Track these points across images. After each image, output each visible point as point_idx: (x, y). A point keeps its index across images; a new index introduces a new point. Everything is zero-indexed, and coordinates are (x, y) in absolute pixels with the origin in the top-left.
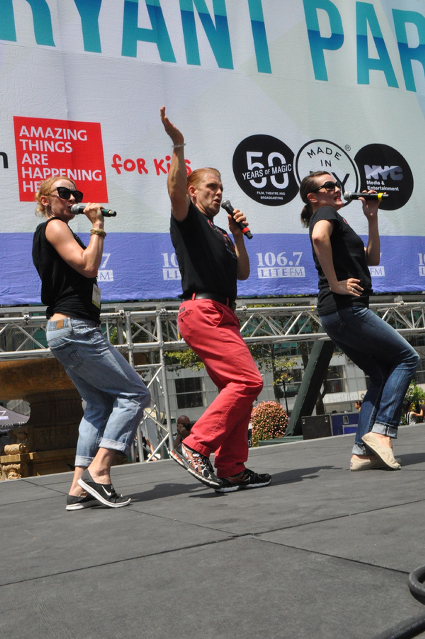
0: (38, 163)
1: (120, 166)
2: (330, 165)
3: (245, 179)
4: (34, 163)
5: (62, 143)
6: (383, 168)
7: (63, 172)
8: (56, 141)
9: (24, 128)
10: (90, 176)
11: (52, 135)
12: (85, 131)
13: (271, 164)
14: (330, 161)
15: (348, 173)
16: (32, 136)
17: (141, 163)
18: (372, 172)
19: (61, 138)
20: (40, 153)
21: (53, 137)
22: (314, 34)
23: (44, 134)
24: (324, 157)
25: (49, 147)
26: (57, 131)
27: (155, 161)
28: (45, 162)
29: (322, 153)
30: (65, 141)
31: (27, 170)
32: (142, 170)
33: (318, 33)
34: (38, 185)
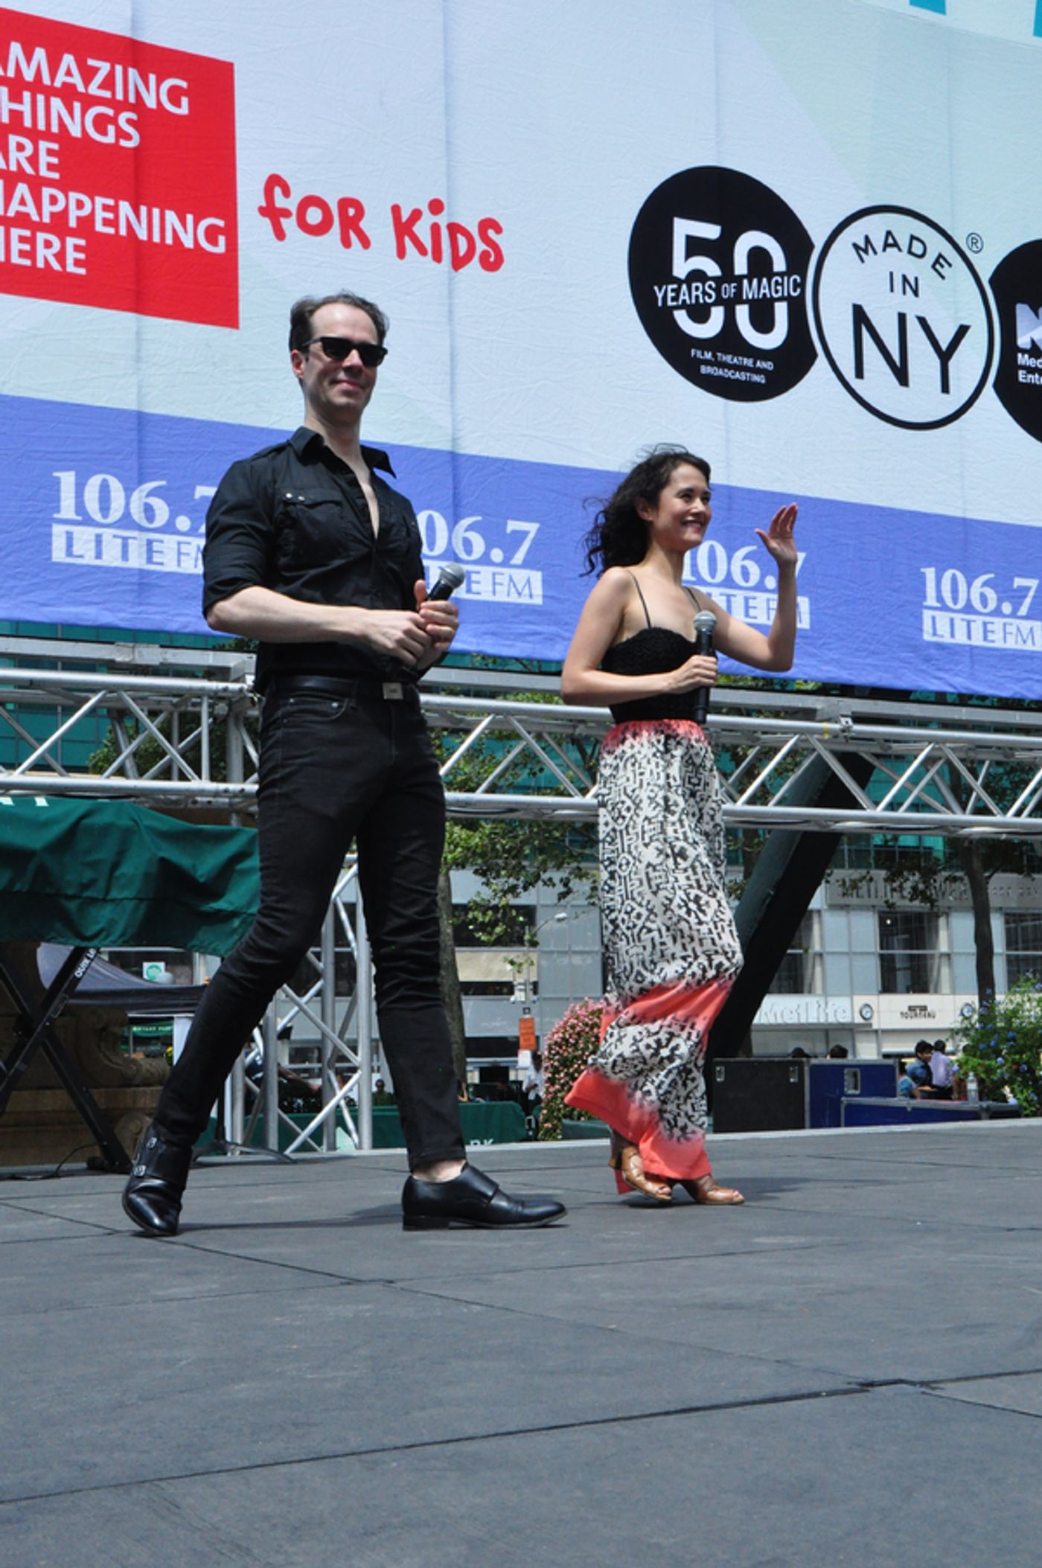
0: (29, 170)
1: (286, 213)
2: (916, 293)
3: (660, 304)
4: (13, 168)
5: (110, 112)
7: (106, 208)
8: (89, 101)
10: (189, 232)
11: (77, 80)
12: (184, 84)
13: (741, 267)
14: (916, 279)
15: (965, 323)
16: (11, 74)
17: (351, 212)
18: (1038, 328)
19: (107, 94)
20: (34, 135)
21: (81, 88)
23: (53, 76)
24: (899, 262)
25: (67, 119)
26: (96, 70)
27: (396, 210)
28: (51, 167)
29: (895, 250)
30: (120, 106)
32: (354, 236)
34: (22, 239)
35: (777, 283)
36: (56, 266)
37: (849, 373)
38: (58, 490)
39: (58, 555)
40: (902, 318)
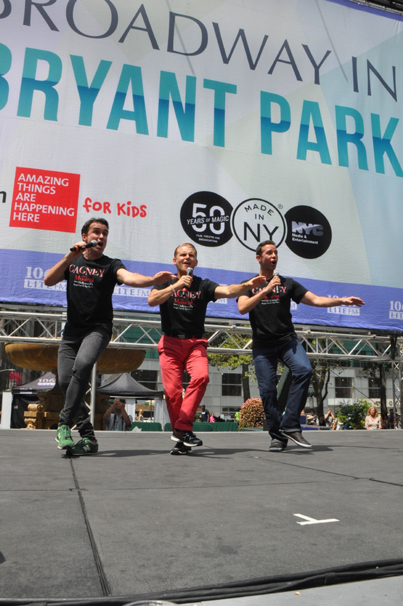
0: (28, 200)
1: (90, 206)
2: (263, 219)
3: (188, 224)
4: (25, 200)
5: (49, 187)
6: (307, 225)
7: (45, 207)
8: (44, 185)
9: (22, 175)
10: (65, 212)
11: (42, 181)
12: (67, 180)
13: (212, 214)
14: (263, 216)
15: (277, 226)
16: (27, 180)
17: (107, 205)
18: (298, 227)
19: (49, 183)
20: (30, 193)
21: (43, 182)
22: (265, 121)
23: (37, 180)
24: (258, 212)
25: (38, 189)
26: (47, 179)
27: (118, 204)
28: (33, 199)
29: (257, 209)
30: (51, 186)
31: (18, 204)
32: (107, 211)
33: (269, 119)
34: (25, 215)
35: (222, 218)
36: (32, 220)
37: (242, 239)
38: (27, 271)
39: (26, 286)
40: (259, 225)
